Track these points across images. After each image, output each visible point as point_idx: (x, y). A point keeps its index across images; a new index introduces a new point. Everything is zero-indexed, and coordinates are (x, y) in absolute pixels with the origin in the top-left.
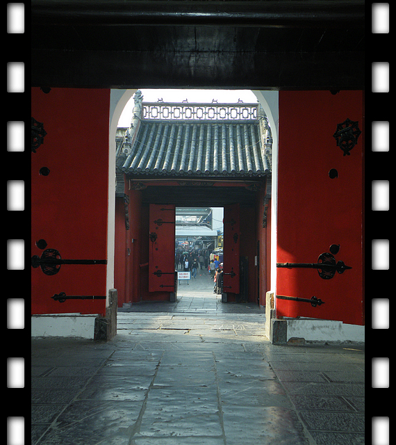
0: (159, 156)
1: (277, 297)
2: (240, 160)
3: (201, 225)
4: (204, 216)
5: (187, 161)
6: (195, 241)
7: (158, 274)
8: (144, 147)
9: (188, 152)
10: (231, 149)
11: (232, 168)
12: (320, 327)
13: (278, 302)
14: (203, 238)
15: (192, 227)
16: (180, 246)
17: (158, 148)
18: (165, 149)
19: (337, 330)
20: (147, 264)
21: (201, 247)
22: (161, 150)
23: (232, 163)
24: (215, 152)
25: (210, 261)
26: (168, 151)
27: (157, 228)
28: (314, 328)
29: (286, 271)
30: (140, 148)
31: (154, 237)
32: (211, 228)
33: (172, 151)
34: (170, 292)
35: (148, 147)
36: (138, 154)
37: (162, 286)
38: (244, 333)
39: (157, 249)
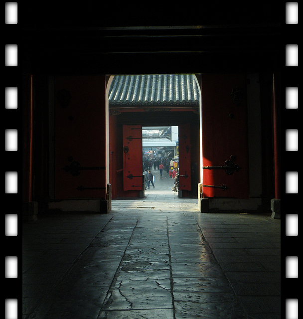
0: (130, 90)
1: (204, 186)
2: (189, 92)
3: (162, 138)
4: (165, 130)
5: (150, 93)
6: (158, 150)
7: (131, 177)
8: (118, 84)
9: (150, 86)
10: (182, 84)
11: (183, 98)
12: (228, 203)
13: (204, 189)
14: (165, 148)
15: (155, 140)
16: (146, 155)
17: (129, 84)
18: (134, 84)
19: (237, 204)
20: (122, 170)
21: (163, 155)
22: (131, 85)
23: (183, 94)
24: (171, 86)
25: (170, 167)
26: (136, 86)
27: (128, 143)
28: (224, 203)
29: (208, 171)
30: (115, 84)
31: (127, 149)
32: (170, 139)
33: (139, 86)
34: (139, 191)
35: (121, 83)
36: (114, 89)
37: (133, 186)
38: (186, 208)
39: (129, 159)
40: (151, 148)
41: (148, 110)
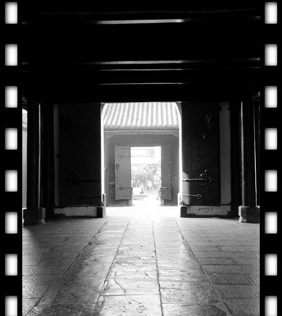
0: (120, 117)
1: (183, 196)
2: (170, 118)
3: (147, 156)
4: (150, 150)
6: (143, 167)
7: (121, 188)
11: (165, 123)
12: (203, 209)
13: (183, 198)
14: (149, 165)
17: (120, 111)
18: (124, 112)
19: (210, 210)
20: (114, 183)
21: (148, 171)
22: (121, 113)
23: (165, 120)
24: (155, 113)
26: (126, 114)
27: (119, 160)
28: (199, 209)
29: (186, 183)
30: (109, 112)
31: (118, 166)
32: (154, 158)
33: (128, 113)
34: (128, 200)
35: (113, 111)
36: (107, 116)
37: (124, 196)
39: (120, 174)
40: (138, 165)
41: (136, 134)
